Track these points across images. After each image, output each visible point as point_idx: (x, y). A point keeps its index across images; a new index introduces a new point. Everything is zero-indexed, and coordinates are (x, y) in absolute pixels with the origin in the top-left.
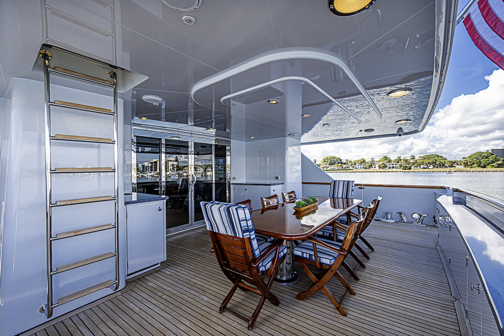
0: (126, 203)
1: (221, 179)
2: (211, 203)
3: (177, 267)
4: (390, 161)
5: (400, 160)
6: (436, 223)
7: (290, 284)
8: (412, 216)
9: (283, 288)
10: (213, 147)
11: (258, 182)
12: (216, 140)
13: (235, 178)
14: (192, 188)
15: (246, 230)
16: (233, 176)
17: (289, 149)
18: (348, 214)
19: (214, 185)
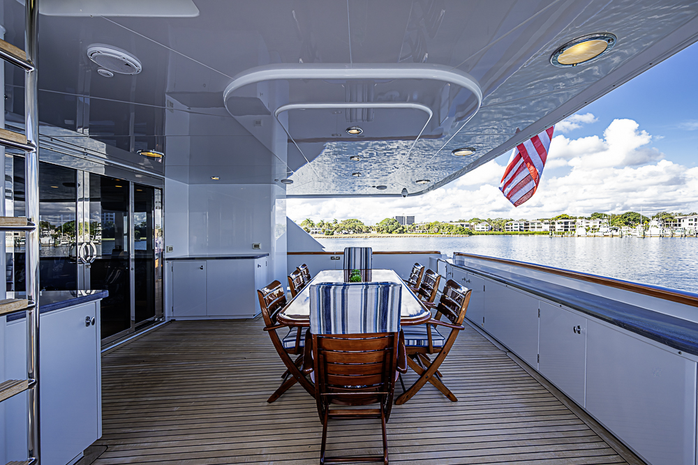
3: (139, 440)
4: (313, 225)
5: (324, 224)
13: (171, 249)
16: (168, 244)
17: (276, 203)
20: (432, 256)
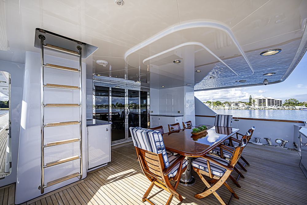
0: (88, 126)
1: (144, 112)
2: (137, 128)
3: (117, 166)
6: (296, 148)
7: (190, 185)
8: (276, 141)
9: (184, 188)
10: (140, 93)
11: (167, 114)
12: (141, 88)
13: (152, 112)
14: (127, 117)
15: (160, 149)
16: (151, 110)
18: (230, 139)
19: (140, 116)
20: (296, 124)
